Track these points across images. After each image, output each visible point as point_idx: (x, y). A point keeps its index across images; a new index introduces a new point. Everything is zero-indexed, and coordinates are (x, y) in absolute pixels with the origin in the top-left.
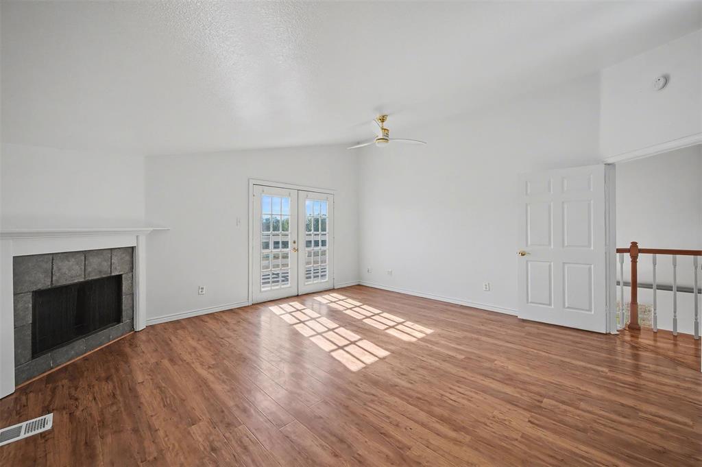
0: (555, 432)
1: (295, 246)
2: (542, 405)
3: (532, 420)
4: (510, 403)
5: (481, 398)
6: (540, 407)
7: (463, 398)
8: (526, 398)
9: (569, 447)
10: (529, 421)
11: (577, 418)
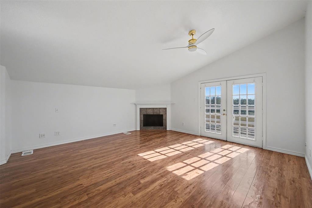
0: (72, 189)
1: (225, 112)
2: (85, 194)
3: (81, 186)
4: (95, 184)
5: (104, 177)
6: (85, 192)
7: (107, 172)
8: (94, 190)
9: (63, 188)
10: (82, 184)
11: (68, 202)
